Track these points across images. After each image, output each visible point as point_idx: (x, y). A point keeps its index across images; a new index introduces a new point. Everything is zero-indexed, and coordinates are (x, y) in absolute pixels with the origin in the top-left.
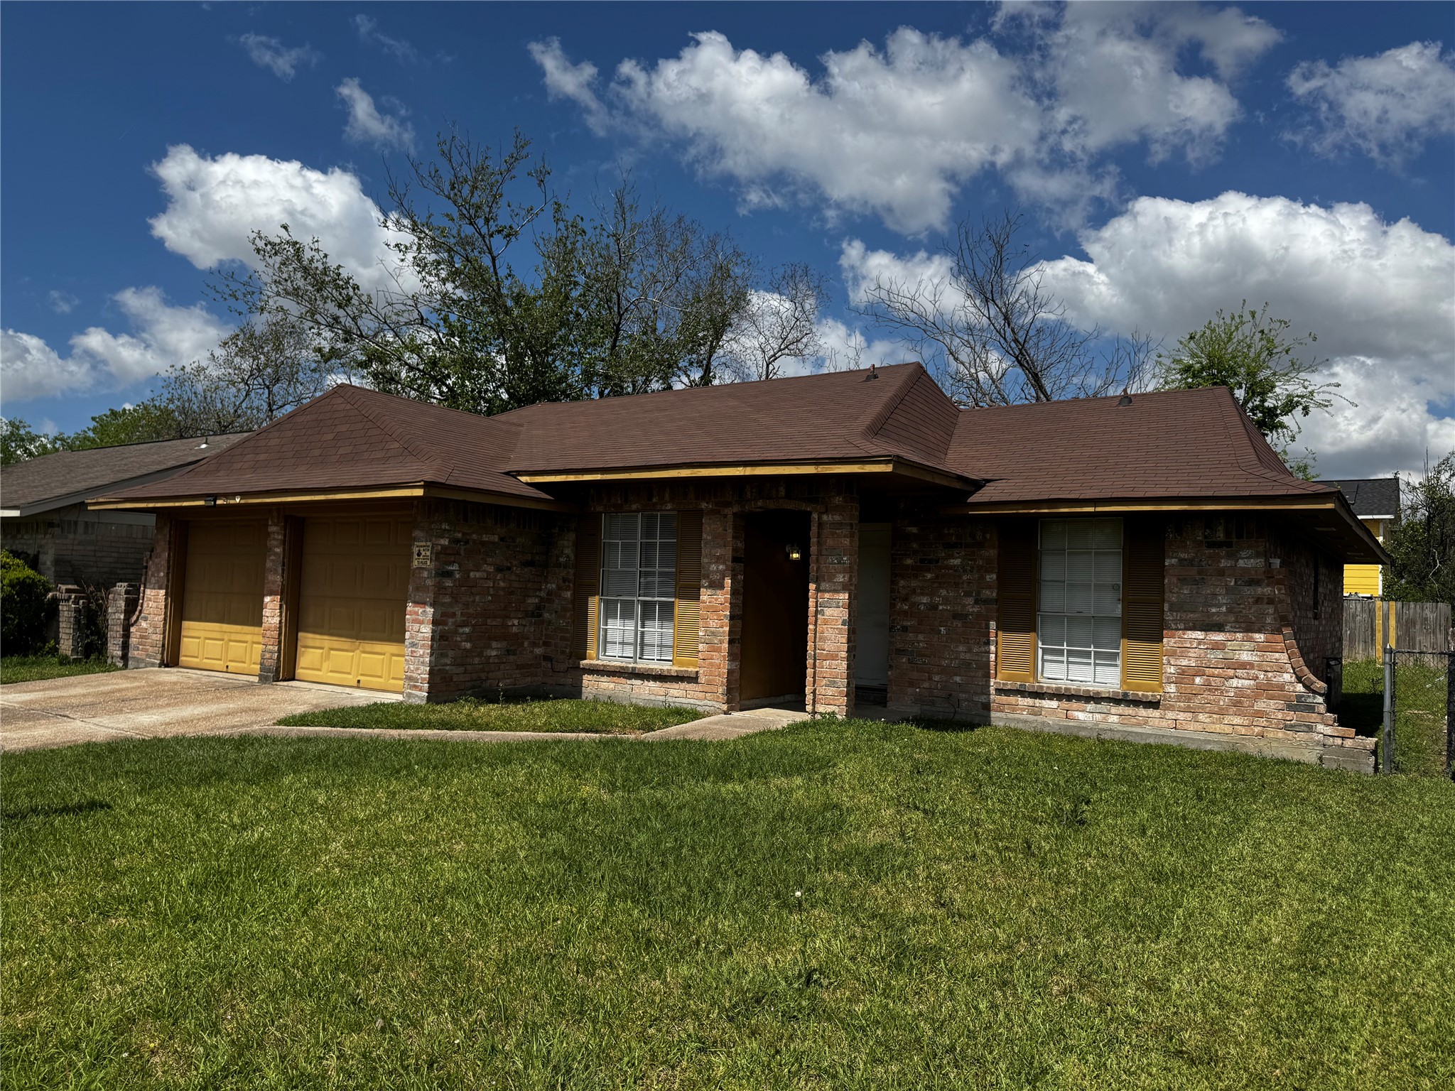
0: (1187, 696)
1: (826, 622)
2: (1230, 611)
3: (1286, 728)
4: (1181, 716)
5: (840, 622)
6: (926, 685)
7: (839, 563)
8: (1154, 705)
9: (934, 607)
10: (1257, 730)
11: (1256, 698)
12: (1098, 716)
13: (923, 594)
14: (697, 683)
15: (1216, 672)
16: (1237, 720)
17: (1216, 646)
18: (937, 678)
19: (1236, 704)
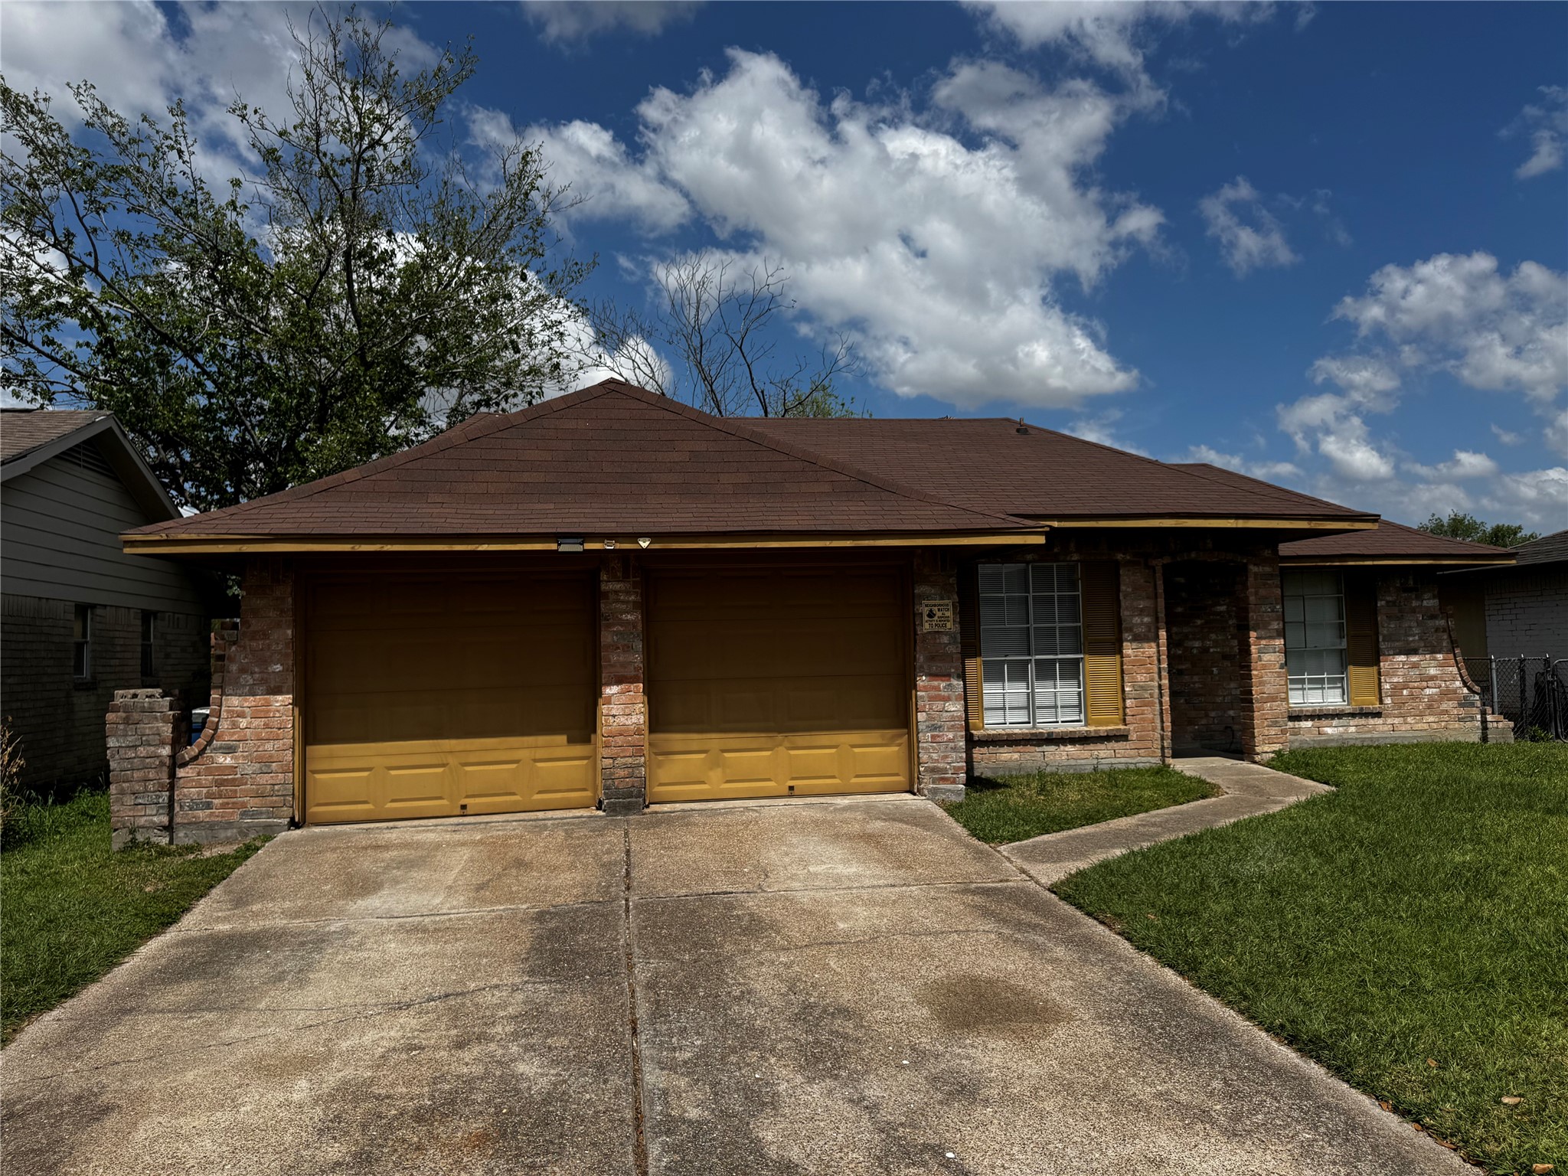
0: (1398, 705)
1: (1264, 667)
2: (1421, 639)
3: (1460, 720)
4: (1396, 721)
5: (1278, 666)
6: (1204, 722)
7: (1272, 611)
8: (1378, 715)
9: (1204, 650)
10: (1443, 724)
11: (1441, 701)
12: (1341, 729)
13: (1194, 639)
14: (1127, 740)
15: (1416, 684)
16: (1431, 719)
17: (1415, 666)
18: (1213, 714)
19: (1430, 707)
